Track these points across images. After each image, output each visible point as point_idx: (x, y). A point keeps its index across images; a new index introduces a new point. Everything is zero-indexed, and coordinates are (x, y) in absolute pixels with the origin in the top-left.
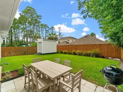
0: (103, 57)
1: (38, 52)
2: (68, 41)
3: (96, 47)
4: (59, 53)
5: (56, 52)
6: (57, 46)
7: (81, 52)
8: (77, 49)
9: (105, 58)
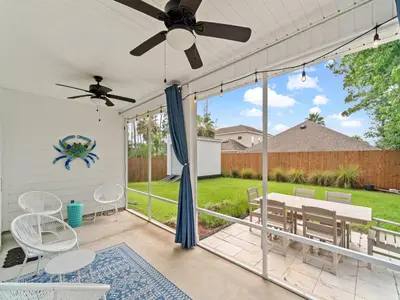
0: (372, 189)
1: (169, 173)
2: (240, 138)
3: (350, 160)
4: (228, 176)
5: (219, 173)
6: (223, 155)
7: (302, 172)
8: (285, 166)
9: (376, 191)
